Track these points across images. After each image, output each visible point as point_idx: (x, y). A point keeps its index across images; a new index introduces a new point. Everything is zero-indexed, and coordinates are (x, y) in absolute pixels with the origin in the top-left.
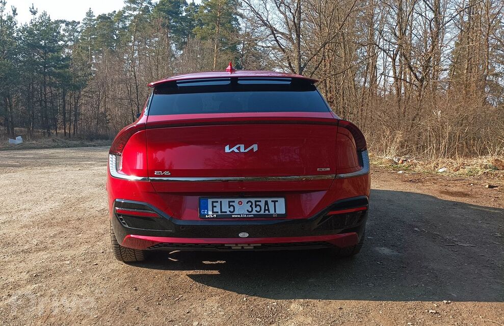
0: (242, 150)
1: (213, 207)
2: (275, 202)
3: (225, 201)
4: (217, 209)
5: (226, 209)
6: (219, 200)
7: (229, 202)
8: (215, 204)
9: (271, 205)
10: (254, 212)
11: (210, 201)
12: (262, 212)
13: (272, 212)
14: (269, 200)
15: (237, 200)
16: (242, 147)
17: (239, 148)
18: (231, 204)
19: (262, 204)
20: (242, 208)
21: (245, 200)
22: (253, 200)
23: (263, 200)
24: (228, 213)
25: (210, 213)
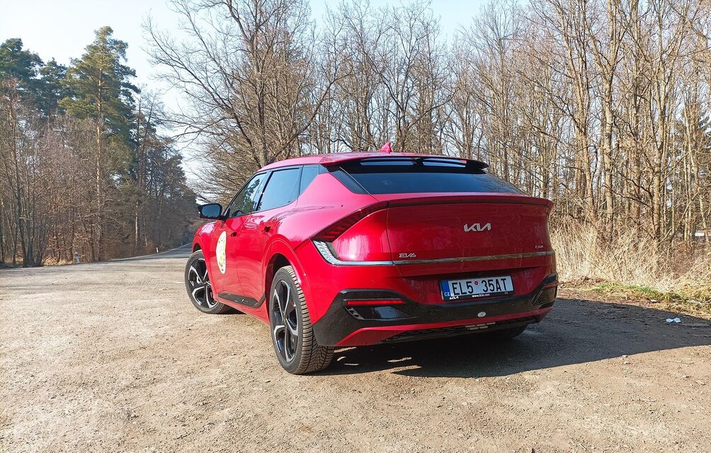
0: (479, 229)
1: (454, 288)
2: (504, 280)
3: (463, 282)
4: (458, 291)
5: (465, 290)
6: (458, 282)
7: (467, 283)
8: (455, 286)
9: (501, 283)
10: (489, 291)
11: (450, 283)
12: (495, 291)
13: (503, 290)
14: (499, 279)
15: (473, 281)
16: (478, 225)
17: (475, 227)
18: (469, 284)
19: (494, 283)
20: (479, 288)
21: (479, 280)
22: (486, 279)
23: (494, 279)
24: (468, 294)
25: (452, 295)
